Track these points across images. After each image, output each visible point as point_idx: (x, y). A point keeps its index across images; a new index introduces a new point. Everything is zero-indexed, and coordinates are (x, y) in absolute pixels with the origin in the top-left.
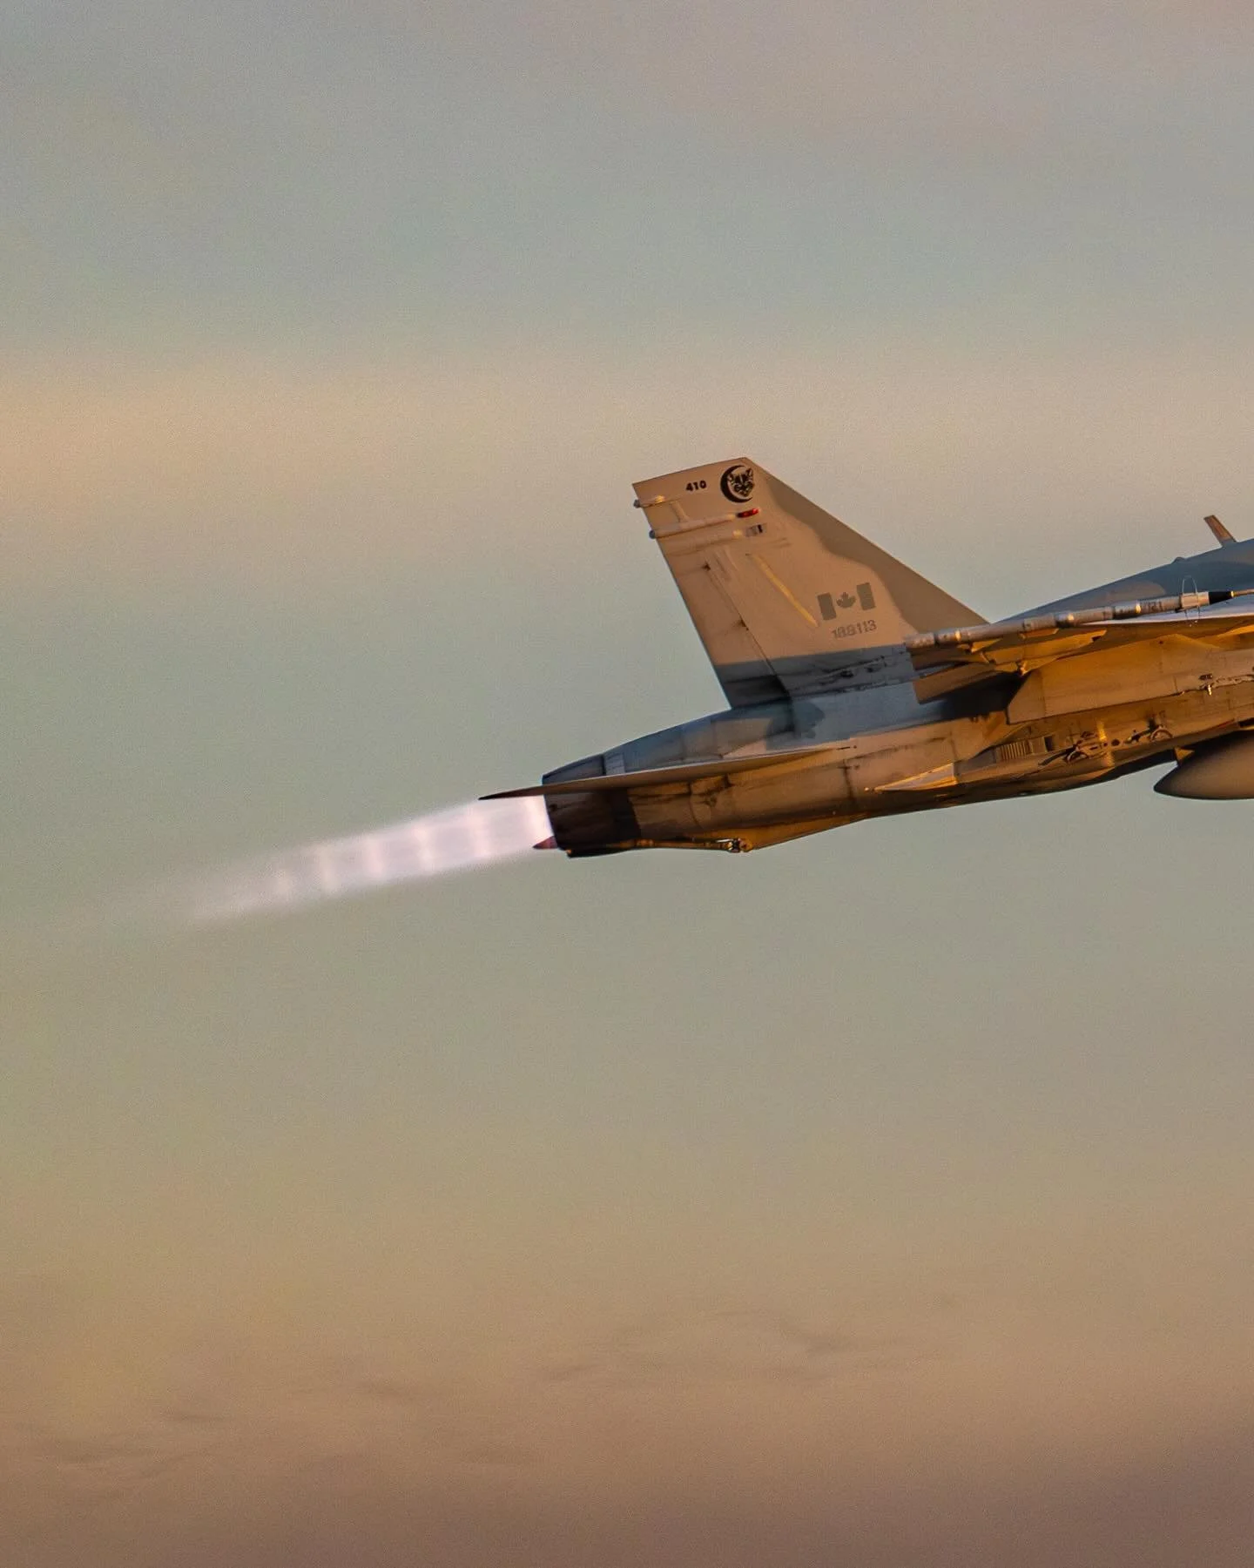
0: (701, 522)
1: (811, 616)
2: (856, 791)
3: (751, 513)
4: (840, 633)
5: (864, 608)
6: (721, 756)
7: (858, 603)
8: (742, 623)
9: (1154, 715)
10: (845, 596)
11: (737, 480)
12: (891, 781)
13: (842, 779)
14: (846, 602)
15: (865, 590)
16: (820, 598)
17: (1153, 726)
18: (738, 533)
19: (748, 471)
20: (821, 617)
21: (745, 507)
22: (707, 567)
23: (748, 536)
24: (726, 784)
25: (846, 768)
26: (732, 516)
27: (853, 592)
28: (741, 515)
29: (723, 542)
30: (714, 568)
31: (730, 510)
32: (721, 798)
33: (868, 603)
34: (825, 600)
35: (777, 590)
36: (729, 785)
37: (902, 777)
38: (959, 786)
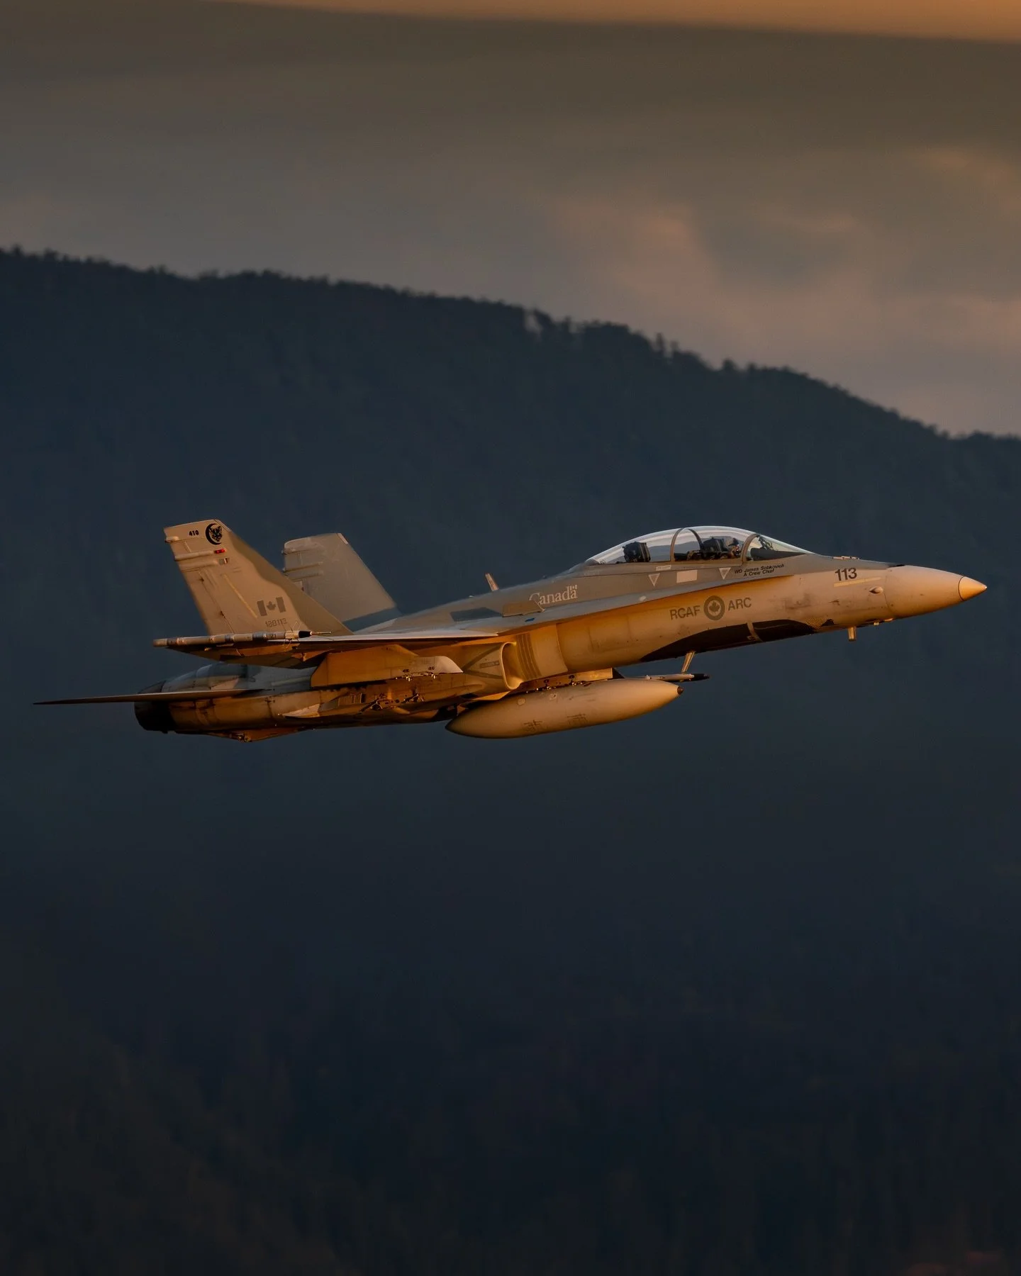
0: (197, 554)
1: (255, 614)
2: (273, 714)
3: (221, 551)
4: (271, 624)
5: (281, 611)
6: (210, 688)
7: (277, 608)
8: (221, 614)
9: (415, 688)
10: (270, 603)
11: (213, 531)
12: (289, 712)
13: (266, 707)
14: (271, 607)
15: (280, 600)
16: (259, 603)
17: (414, 694)
18: (215, 562)
19: (219, 527)
20: (259, 614)
21: (218, 548)
22: (202, 580)
23: (220, 564)
24: (211, 705)
25: (269, 702)
26: (212, 552)
27: (274, 602)
28: (216, 552)
29: (210, 566)
30: (206, 582)
31: (211, 549)
32: (209, 711)
33: (282, 609)
34: (260, 604)
35: (237, 596)
36: (214, 705)
37: (295, 710)
38: (321, 718)
